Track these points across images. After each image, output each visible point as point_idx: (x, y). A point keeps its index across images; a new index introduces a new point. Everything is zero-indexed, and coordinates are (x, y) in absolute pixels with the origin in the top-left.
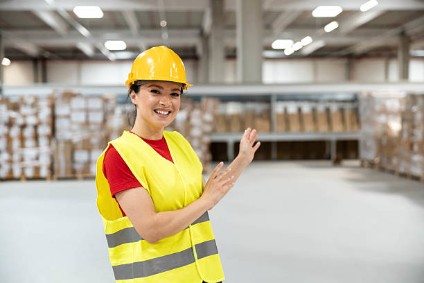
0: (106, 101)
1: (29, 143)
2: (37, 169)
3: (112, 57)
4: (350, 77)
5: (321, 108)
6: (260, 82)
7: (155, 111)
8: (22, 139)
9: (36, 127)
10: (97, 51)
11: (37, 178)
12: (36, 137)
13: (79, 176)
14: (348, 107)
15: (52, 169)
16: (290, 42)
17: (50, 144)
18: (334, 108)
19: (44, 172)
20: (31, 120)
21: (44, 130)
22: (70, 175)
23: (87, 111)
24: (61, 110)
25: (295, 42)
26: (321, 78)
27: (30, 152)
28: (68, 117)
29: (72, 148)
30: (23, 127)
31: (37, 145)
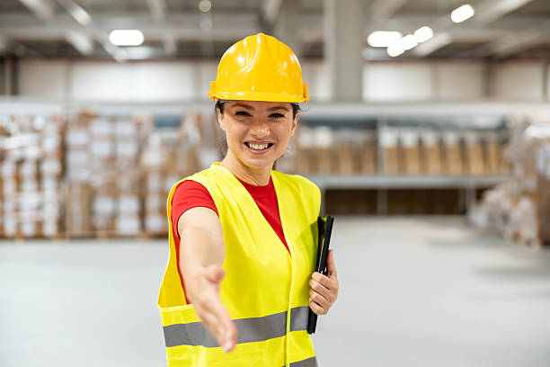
0: (139, 125)
1: (29, 185)
2: (40, 225)
3: (121, 55)
4: (489, 91)
5: (451, 139)
6: (359, 99)
7: (246, 144)
8: (18, 180)
9: (39, 163)
10: (98, 45)
11: (39, 236)
12: (39, 177)
13: (101, 233)
14: (492, 137)
15: (62, 224)
16: (396, 35)
17: (58, 188)
18: (471, 139)
19: (50, 229)
20: (32, 153)
21: (51, 167)
22: (87, 232)
23: (114, 139)
24: (76, 138)
25: (404, 35)
26: (445, 92)
27: (29, 199)
28: (85, 148)
29: (90, 194)
30: (20, 162)
31: (40, 188)
